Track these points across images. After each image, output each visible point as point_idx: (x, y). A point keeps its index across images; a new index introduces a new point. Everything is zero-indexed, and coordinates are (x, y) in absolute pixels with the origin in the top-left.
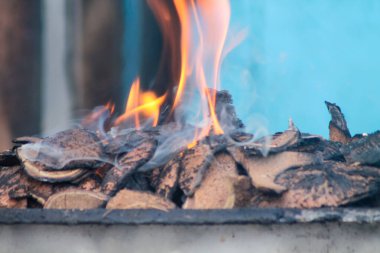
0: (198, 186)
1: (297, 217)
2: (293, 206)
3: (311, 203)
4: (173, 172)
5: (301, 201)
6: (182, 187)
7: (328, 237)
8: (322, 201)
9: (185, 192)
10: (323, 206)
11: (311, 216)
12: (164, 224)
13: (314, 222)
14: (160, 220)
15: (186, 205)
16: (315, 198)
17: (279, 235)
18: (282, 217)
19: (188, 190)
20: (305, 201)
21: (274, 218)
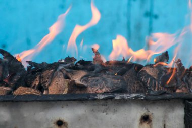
0: (49, 85)
1: (96, 97)
2: (92, 92)
3: (100, 91)
4: (38, 79)
5: (95, 90)
6: (42, 85)
7: (106, 105)
8: (104, 90)
9: (44, 87)
10: (105, 92)
11: (102, 97)
12: (40, 101)
13: (103, 99)
14: (38, 99)
15: (45, 93)
16: (101, 89)
17: (86, 105)
18: (89, 97)
19: (45, 86)
20: (97, 90)
21: (87, 98)
